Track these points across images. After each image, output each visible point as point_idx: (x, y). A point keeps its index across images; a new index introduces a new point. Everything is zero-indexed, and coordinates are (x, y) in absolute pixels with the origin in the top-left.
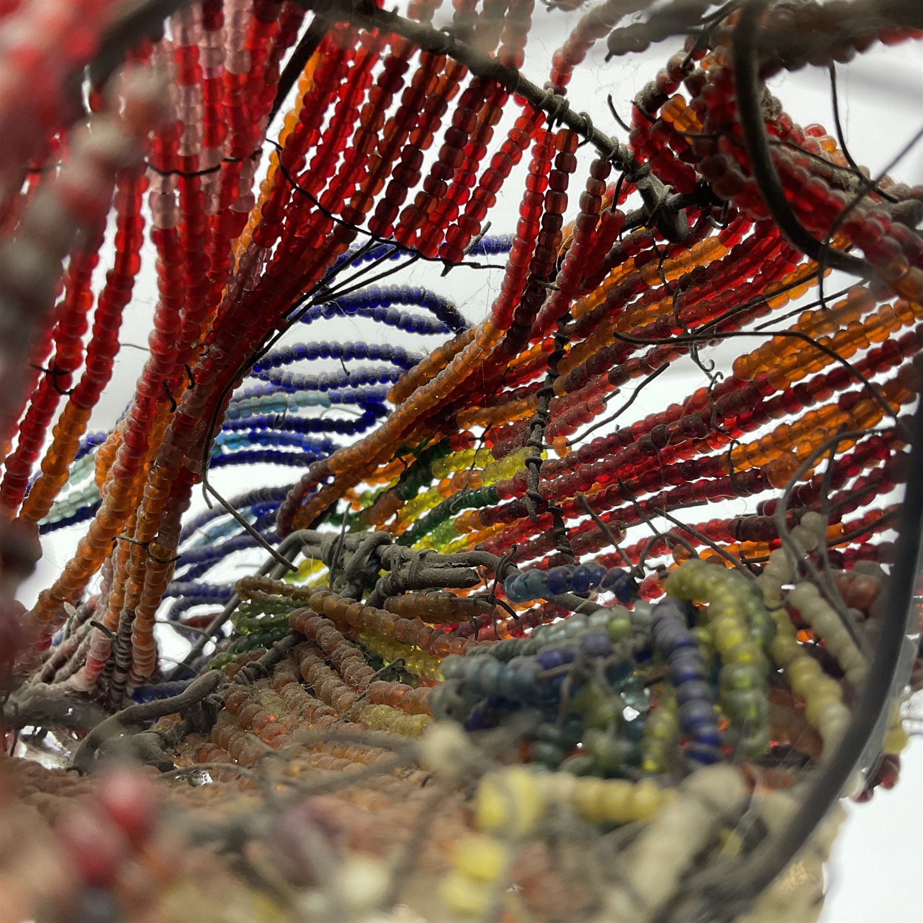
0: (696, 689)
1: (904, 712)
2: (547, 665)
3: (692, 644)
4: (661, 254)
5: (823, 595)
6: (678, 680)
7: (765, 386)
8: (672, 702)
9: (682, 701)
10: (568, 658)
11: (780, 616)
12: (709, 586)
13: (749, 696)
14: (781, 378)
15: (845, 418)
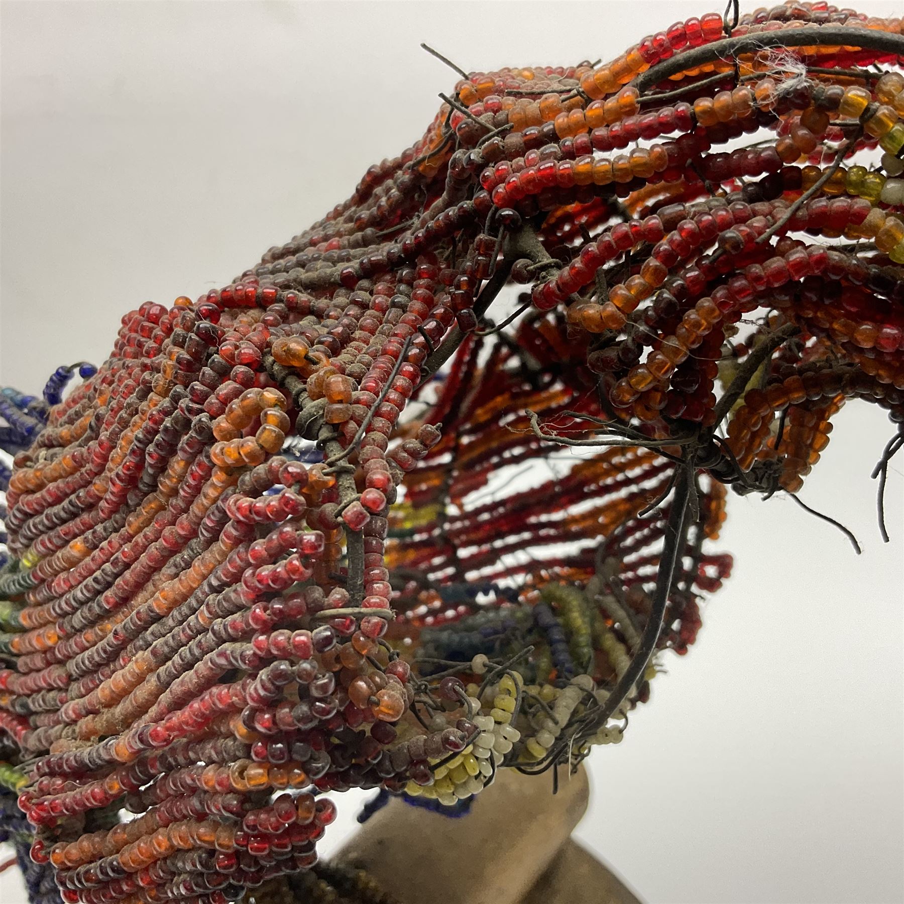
0: (561, 647)
1: (654, 662)
2: (486, 635)
3: (557, 625)
4: (527, 394)
5: (619, 601)
6: (551, 643)
7: (587, 482)
8: (548, 653)
9: (553, 653)
10: (496, 632)
11: (597, 611)
12: (564, 596)
13: (586, 650)
14: (595, 478)
15: (627, 506)
